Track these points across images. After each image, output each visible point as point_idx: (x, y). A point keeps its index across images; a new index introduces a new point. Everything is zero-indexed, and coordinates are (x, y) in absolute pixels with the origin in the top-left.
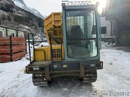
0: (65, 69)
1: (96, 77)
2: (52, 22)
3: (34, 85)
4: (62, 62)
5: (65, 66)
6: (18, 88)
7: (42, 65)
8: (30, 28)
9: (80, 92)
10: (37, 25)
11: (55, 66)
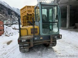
0: (41, 40)
1: (56, 43)
2: (26, 12)
3: (20, 51)
4: (39, 36)
5: (41, 38)
6: (7, 54)
7: (28, 38)
8: (2, 15)
9: (47, 52)
10: (7, 13)
11: (36, 39)
